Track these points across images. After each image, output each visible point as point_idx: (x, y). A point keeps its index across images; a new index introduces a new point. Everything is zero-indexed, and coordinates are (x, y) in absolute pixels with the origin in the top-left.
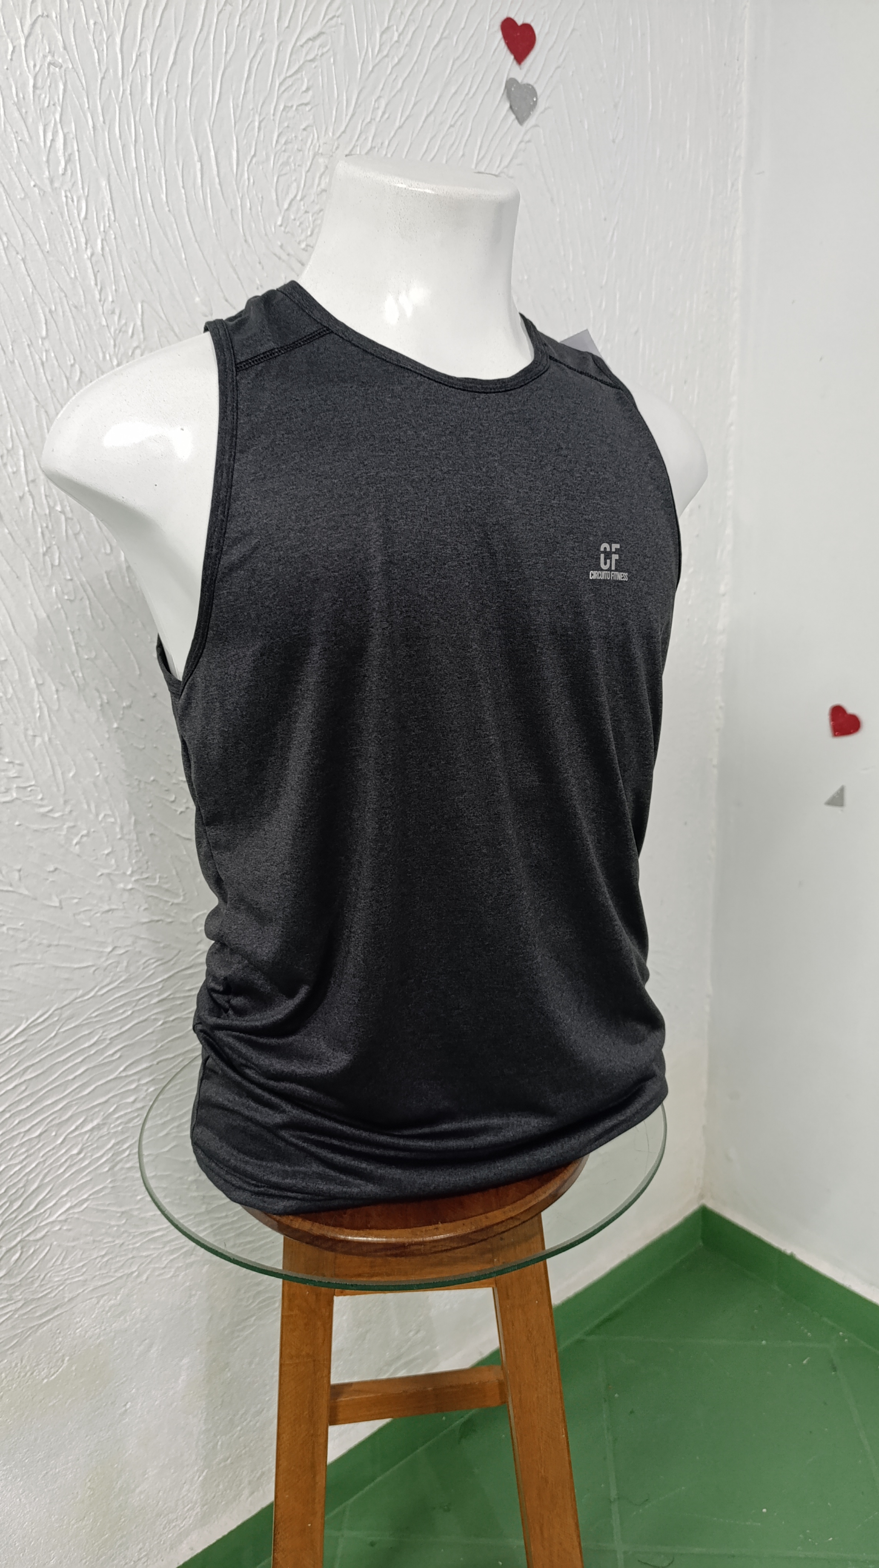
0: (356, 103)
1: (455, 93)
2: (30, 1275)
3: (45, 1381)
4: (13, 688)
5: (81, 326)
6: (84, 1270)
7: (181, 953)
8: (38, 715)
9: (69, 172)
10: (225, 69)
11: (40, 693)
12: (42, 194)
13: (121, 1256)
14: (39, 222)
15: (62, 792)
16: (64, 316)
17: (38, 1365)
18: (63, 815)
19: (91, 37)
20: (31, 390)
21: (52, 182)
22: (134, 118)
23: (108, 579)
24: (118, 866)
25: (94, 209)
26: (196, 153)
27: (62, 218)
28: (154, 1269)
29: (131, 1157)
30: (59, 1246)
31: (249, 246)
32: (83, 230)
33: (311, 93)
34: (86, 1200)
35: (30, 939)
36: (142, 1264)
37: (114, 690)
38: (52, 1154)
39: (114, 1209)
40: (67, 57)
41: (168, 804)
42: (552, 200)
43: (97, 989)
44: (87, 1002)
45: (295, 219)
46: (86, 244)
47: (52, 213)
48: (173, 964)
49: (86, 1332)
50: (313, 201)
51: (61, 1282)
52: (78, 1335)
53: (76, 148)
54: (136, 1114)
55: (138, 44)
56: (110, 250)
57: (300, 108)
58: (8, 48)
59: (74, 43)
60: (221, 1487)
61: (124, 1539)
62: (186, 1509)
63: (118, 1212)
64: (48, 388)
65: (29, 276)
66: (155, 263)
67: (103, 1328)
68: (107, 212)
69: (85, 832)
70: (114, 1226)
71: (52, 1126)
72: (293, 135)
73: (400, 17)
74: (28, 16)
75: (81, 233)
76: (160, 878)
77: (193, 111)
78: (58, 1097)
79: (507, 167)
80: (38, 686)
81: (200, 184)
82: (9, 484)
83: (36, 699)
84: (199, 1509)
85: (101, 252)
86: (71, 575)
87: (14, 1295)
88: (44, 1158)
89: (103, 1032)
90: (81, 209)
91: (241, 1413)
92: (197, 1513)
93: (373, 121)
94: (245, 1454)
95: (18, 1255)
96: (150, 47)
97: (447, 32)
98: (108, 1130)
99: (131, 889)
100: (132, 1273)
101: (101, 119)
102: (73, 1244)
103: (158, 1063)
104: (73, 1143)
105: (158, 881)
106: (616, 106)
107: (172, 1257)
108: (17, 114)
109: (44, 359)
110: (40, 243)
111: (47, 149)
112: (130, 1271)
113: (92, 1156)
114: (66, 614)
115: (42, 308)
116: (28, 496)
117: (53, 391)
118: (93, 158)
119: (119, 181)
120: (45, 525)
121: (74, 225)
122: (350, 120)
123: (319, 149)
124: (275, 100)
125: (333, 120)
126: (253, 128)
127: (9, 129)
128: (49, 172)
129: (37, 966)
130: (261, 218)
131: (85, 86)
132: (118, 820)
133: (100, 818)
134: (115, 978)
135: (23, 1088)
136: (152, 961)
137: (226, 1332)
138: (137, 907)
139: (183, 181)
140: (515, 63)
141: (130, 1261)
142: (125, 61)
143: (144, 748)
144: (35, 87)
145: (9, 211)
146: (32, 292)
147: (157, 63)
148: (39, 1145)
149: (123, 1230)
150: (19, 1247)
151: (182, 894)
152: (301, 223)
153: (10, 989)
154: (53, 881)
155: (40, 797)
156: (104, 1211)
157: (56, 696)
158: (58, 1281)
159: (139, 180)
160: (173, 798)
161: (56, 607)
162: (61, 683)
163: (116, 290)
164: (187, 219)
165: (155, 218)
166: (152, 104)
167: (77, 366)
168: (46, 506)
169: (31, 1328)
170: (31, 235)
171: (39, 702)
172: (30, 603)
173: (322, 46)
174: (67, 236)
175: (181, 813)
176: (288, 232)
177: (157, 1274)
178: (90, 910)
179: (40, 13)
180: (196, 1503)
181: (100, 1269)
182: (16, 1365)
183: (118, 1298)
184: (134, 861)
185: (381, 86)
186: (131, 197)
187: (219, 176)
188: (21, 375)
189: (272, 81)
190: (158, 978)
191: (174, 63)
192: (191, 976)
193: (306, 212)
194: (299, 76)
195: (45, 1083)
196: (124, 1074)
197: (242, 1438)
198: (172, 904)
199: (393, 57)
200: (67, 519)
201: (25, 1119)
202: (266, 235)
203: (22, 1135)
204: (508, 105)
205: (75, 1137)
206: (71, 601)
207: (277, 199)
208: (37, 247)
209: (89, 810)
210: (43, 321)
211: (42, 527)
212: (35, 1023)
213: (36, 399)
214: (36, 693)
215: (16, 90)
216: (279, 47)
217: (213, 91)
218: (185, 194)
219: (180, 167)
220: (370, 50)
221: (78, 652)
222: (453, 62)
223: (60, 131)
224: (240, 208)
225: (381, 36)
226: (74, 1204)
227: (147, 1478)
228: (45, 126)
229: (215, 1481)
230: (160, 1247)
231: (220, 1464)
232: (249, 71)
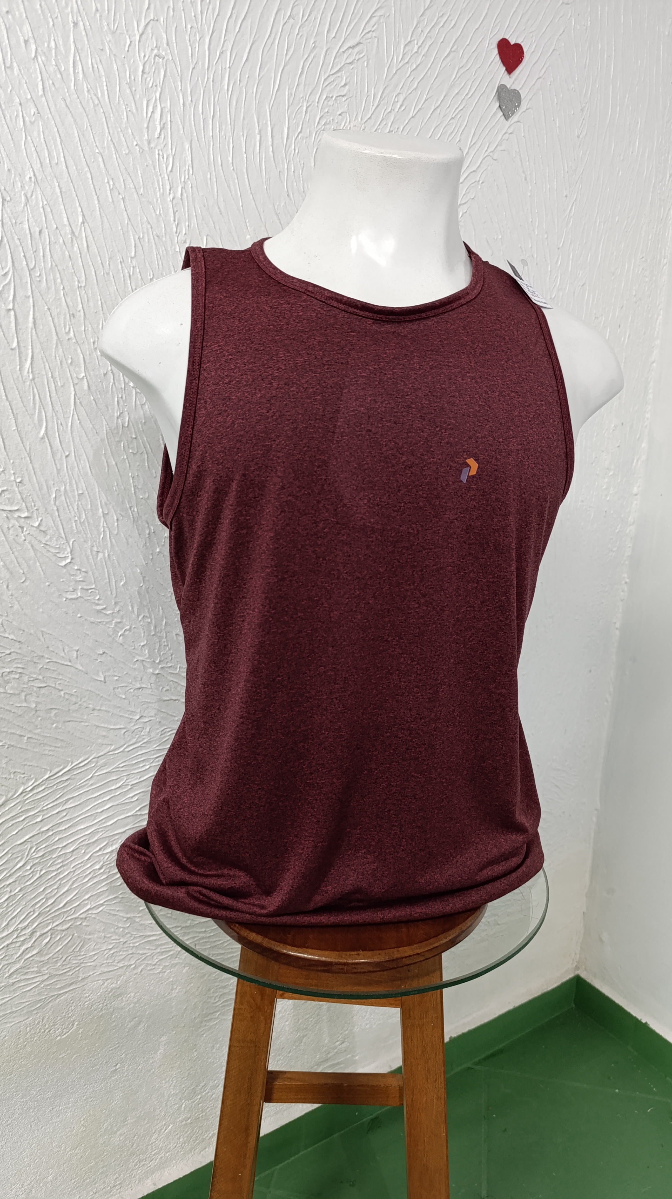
0: (381, 97)
1: (458, 93)
2: (55, 956)
3: (59, 1038)
4: (86, 515)
5: (161, 250)
6: (96, 958)
8: (102, 536)
9: (163, 136)
10: (284, 67)
11: (105, 521)
12: (141, 151)
13: (124, 951)
14: (137, 172)
15: (114, 596)
16: (148, 242)
17: (54, 1025)
18: (113, 613)
19: (187, 38)
21: (149, 143)
22: (214, 99)
24: (149, 655)
25: (178, 165)
26: (257, 128)
27: (154, 169)
28: (147, 965)
30: (79, 937)
31: (291, 199)
32: (168, 180)
33: (347, 87)
34: (102, 905)
35: (80, 703)
36: (138, 959)
38: (80, 867)
39: (121, 914)
40: (169, 51)
42: (526, 179)
43: (125, 746)
44: (116, 755)
46: (170, 190)
47: (147, 166)
49: (92, 1005)
51: (77, 965)
52: (86, 1006)
53: (169, 119)
55: (222, 45)
56: (187, 196)
57: (338, 98)
58: (126, 42)
59: (175, 41)
60: (181, 1140)
61: (105, 1169)
62: (153, 1153)
63: (124, 917)
65: (126, 210)
66: (219, 208)
67: (105, 1004)
68: (187, 168)
69: (128, 627)
70: (121, 927)
71: (83, 845)
72: (331, 119)
73: (421, 34)
74: (143, 20)
75: (167, 182)
76: (180, 667)
77: (258, 97)
78: (88, 825)
79: (492, 152)
80: (104, 514)
81: (258, 151)
82: (97, 364)
83: (101, 524)
84: (163, 1155)
85: (180, 197)
86: (136, 434)
87: (42, 969)
88: (74, 869)
89: (126, 780)
90: (169, 164)
92: (162, 1157)
93: (393, 111)
94: (202, 1117)
95: (48, 940)
96: (230, 47)
97: (455, 47)
99: (158, 674)
100: (131, 965)
101: (190, 98)
102: (90, 937)
104: (97, 860)
105: (178, 670)
106: (582, 110)
107: (161, 958)
108: (128, 91)
109: (131, 274)
110: (137, 187)
111: (148, 119)
112: (129, 963)
113: (109, 872)
114: (129, 463)
115: (133, 235)
116: (110, 373)
118: (181, 127)
119: (198, 145)
120: (120, 396)
121: (162, 176)
122: (375, 110)
124: (320, 92)
125: (363, 109)
126: (302, 112)
127: (122, 102)
128: (148, 135)
129: (83, 723)
130: (301, 179)
131: (180, 74)
132: (153, 622)
133: (140, 619)
134: (139, 740)
135: (65, 814)
136: (168, 730)
137: (197, 1021)
138: (161, 688)
139: (245, 148)
140: (506, 72)
141: (131, 956)
142: (211, 57)
144: (143, 72)
145: (116, 162)
146: (128, 224)
147: (234, 59)
148: (72, 859)
149: (127, 931)
150: (49, 934)
153: (62, 738)
154: (100, 662)
155: (97, 598)
157: (116, 524)
158: (75, 963)
159: (213, 145)
161: (122, 458)
162: (120, 514)
163: (189, 226)
164: (246, 177)
165: (222, 174)
166: (228, 90)
168: (123, 382)
169: (52, 996)
170: (130, 181)
171: (104, 527)
172: (104, 452)
173: (359, 53)
174: (156, 183)
177: (148, 969)
178: (126, 686)
179: (152, 18)
180: (161, 1149)
181: (107, 959)
182: (38, 1023)
183: (118, 983)
184: (162, 653)
185: (402, 84)
186: (206, 157)
187: (272, 146)
188: (114, 284)
189: (319, 77)
191: (247, 60)
194: (339, 74)
195: (81, 812)
196: (139, 813)
199: (412, 64)
201: (62, 838)
203: (60, 849)
204: (498, 105)
205: (98, 856)
206: (134, 454)
208: (134, 190)
209: (133, 611)
210: (134, 245)
211: (118, 398)
212: (77, 766)
214: (102, 520)
215: (130, 74)
216: (326, 52)
217: (274, 82)
218: (246, 158)
219: (245, 138)
220: (395, 58)
221: (135, 492)
222: (458, 70)
223: (159, 106)
224: (286, 170)
225: (404, 48)
226: (93, 906)
227: (127, 1124)
228: (148, 101)
229: (178, 1134)
230: (154, 948)
231: (182, 1122)
232: (303, 68)
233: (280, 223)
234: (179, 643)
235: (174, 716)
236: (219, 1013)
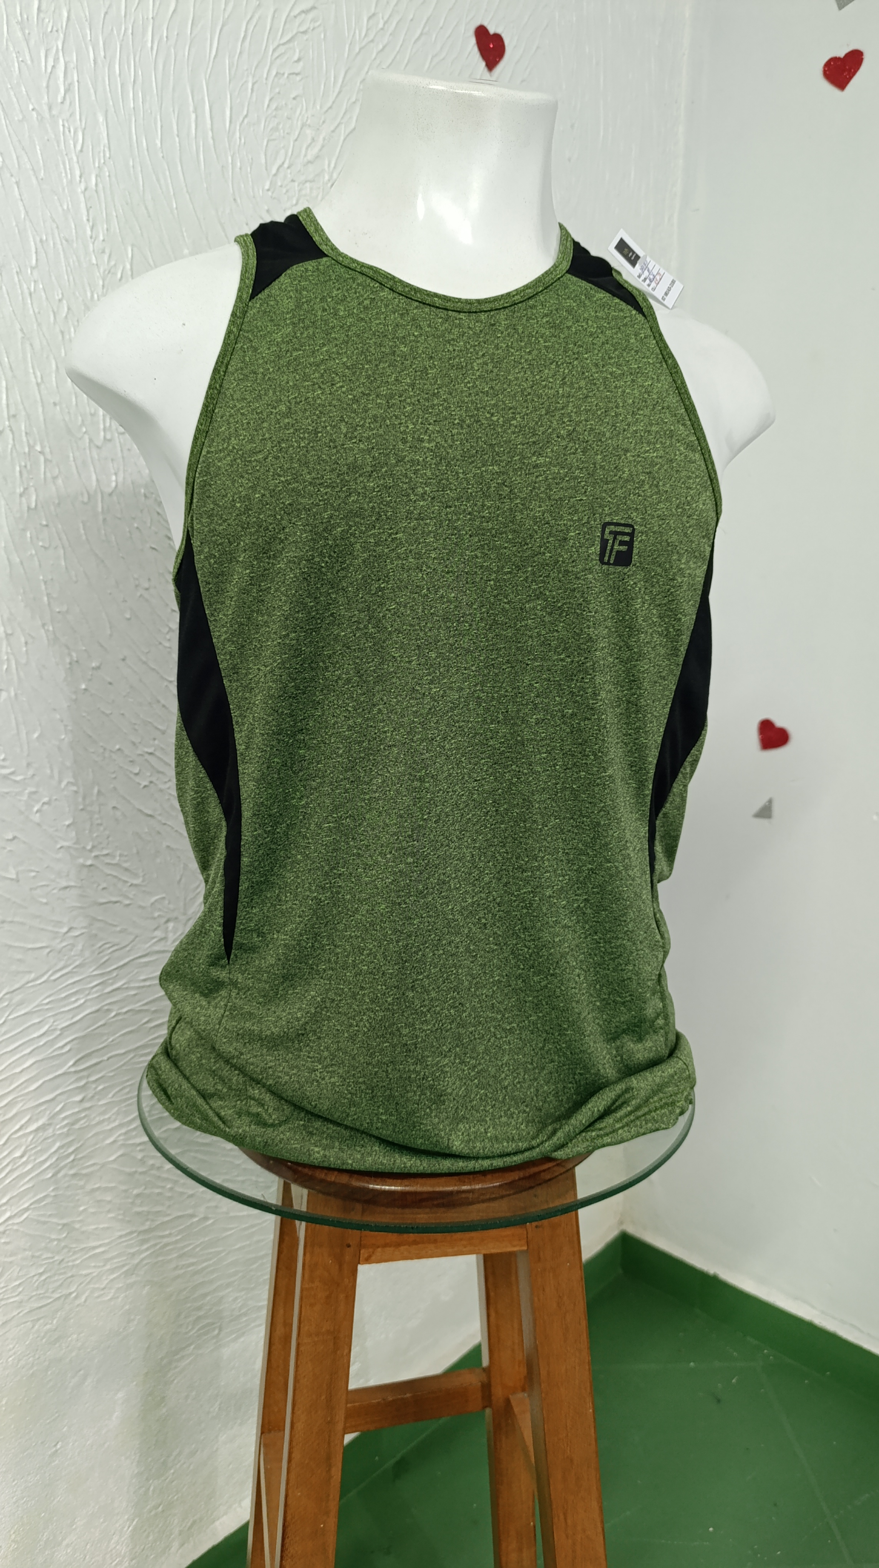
0: (343, 81)
5: (71, 261)
6: (21, 1289)
7: (138, 939)
8: (5, 667)
9: (68, 102)
10: (223, 26)
11: (9, 644)
12: (39, 118)
13: (60, 1274)
14: (35, 147)
15: (26, 754)
16: (54, 247)
18: (25, 779)
20: (17, 319)
21: (50, 108)
22: (134, 58)
23: (84, 529)
24: (78, 839)
25: (90, 143)
26: (192, 104)
27: (58, 146)
28: (94, 1290)
29: (75, 1163)
31: (238, 206)
32: (78, 162)
33: (301, 64)
34: (27, 1209)
36: (81, 1284)
37: (84, 648)
39: (55, 1220)
41: (132, 776)
43: (50, 972)
44: (38, 987)
45: (281, 186)
46: (81, 177)
47: (48, 140)
48: (129, 951)
49: (19, 1360)
50: (299, 171)
53: (76, 78)
54: (83, 1115)
56: (104, 188)
57: (291, 76)
60: (151, 1538)
63: (59, 1224)
64: (34, 320)
65: (22, 200)
66: (147, 208)
67: (37, 1356)
68: (102, 148)
69: (46, 799)
72: (284, 103)
75: (76, 166)
76: (121, 855)
77: (191, 61)
81: (194, 136)
83: (4, 649)
85: (94, 187)
86: (47, 520)
89: (54, 1022)
90: (77, 141)
91: (175, 1453)
94: (177, 1499)
97: (427, 29)
98: (54, 1131)
99: (91, 866)
100: (70, 1294)
101: (102, 54)
103: (108, 1059)
104: (16, 1144)
105: (118, 858)
106: (572, 126)
108: (19, 33)
109: (32, 289)
110: (35, 168)
111: (48, 75)
112: (69, 1291)
113: (35, 1160)
114: (39, 561)
115: (33, 235)
117: (39, 325)
118: (92, 91)
119: (116, 119)
120: (23, 464)
121: (70, 156)
122: (337, 97)
123: (307, 120)
124: (269, 64)
125: (321, 93)
126: (247, 89)
127: (10, 47)
128: (48, 98)
130: (250, 179)
131: (88, 17)
132: (81, 790)
133: (63, 785)
134: (70, 962)
136: (108, 946)
137: (165, 1361)
138: (95, 885)
139: (178, 129)
140: (486, 69)
141: (69, 1280)
143: (111, 714)
144: (39, 9)
145: (6, 131)
146: (24, 218)
147: (159, 8)
149: (63, 1244)
151: (141, 874)
152: (287, 191)
154: (10, 851)
156: (45, 1223)
157: (24, 649)
159: (136, 121)
160: (137, 771)
161: (29, 553)
162: (30, 635)
163: (107, 230)
164: (180, 168)
165: (149, 162)
166: (152, 47)
167: (64, 302)
168: (26, 444)
170: (26, 160)
171: (7, 653)
172: (3, 545)
173: (314, 20)
174: (62, 166)
175: (145, 786)
176: (274, 198)
177: (96, 1295)
178: (47, 886)
180: (124, 1557)
181: (37, 1288)
183: (55, 1322)
184: (95, 835)
185: (366, 69)
186: (127, 136)
187: (212, 130)
188: (9, 303)
189: (266, 47)
190: (112, 965)
191: (174, 11)
192: (147, 964)
193: (293, 181)
194: (291, 45)
196: (73, 1069)
197: (175, 1482)
198: (131, 885)
199: (378, 43)
200: (46, 460)
202: (254, 197)
205: (19, 1137)
206: (45, 548)
207: (266, 163)
208: (31, 172)
209: (52, 777)
210: (34, 250)
211: (20, 466)
213: (22, 330)
214: (5, 643)
215: (21, 10)
216: (275, 12)
217: (211, 45)
218: (180, 143)
219: (176, 115)
220: (357, 32)
221: (49, 604)
222: (432, 59)
223: (61, 59)
224: (230, 166)
225: (368, 21)
226: (13, 1214)
227: (75, 1529)
228: (47, 52)
229: (145, 1531)
230: (101, 1264)
231: (151, 1512)
232: (246, 31)
233: (226, 236)
234: (117, 820)
235: (115, 926)
236: (192, 1347)
